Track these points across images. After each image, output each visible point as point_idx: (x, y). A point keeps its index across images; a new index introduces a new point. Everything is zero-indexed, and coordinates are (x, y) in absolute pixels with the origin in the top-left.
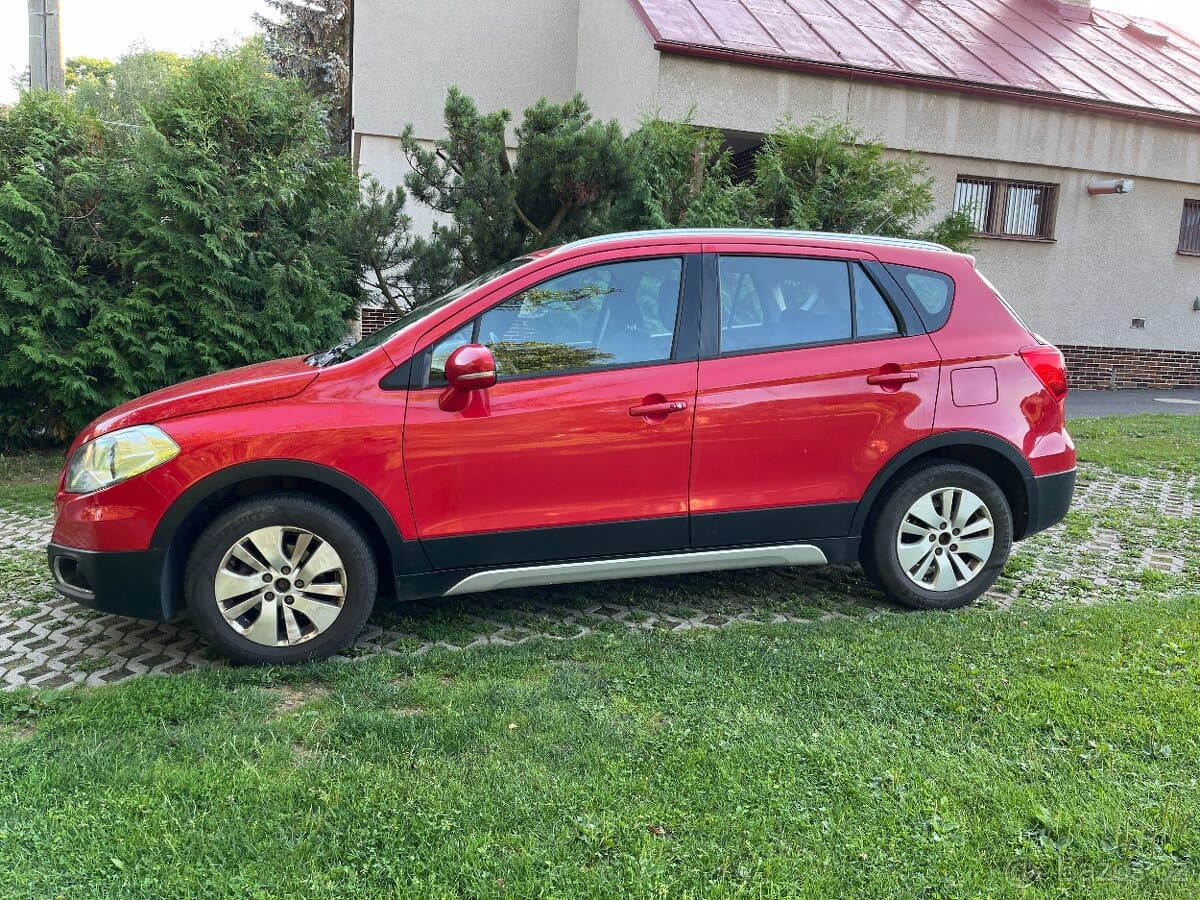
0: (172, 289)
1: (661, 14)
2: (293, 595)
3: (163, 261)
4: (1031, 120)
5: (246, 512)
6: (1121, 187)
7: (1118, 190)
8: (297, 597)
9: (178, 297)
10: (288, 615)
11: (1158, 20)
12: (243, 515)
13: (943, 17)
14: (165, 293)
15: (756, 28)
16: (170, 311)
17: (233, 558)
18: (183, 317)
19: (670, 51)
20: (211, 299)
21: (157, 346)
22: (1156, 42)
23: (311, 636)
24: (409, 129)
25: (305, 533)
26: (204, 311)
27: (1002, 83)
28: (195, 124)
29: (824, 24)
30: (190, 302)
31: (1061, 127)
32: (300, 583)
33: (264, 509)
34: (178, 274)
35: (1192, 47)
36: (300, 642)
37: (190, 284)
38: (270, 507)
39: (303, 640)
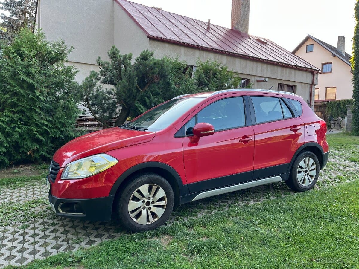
0: (21, 109)
1: (147, 28)
2: (151, 207)
3: (18, 99)
4: (243, 62)
5: (139, 180)
6: (265, 80)
7: (265, 81)
8: (152, 207)
9: (22, 112)
10: (150, 214)
11: (263, 38)
12: (138, 181)
13: (216, 34)
14: (18, 110)
15: (173, 34)
16: (20, 117)
17: (134, 196)
18: (24, 119)
19: (152, 39)
20: (36, 112)
21: (17, 129)
22: (265, 43)
23: (156, 219)
24: (99, 58)
25: (155, 185)
26: (34, 116)
27: (236, 52)
28: (29, 53)
29: (190, 34)
30: (28, 113)
31: (250, 65)
32: (153, 202)
33: (144, 178)
34: (24, 104)
35: (272, 45)
36: (153, 222)
37: (28, 107)
38: (146, 178)
39: (154, 221)
